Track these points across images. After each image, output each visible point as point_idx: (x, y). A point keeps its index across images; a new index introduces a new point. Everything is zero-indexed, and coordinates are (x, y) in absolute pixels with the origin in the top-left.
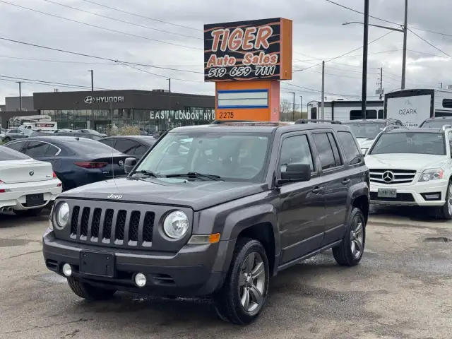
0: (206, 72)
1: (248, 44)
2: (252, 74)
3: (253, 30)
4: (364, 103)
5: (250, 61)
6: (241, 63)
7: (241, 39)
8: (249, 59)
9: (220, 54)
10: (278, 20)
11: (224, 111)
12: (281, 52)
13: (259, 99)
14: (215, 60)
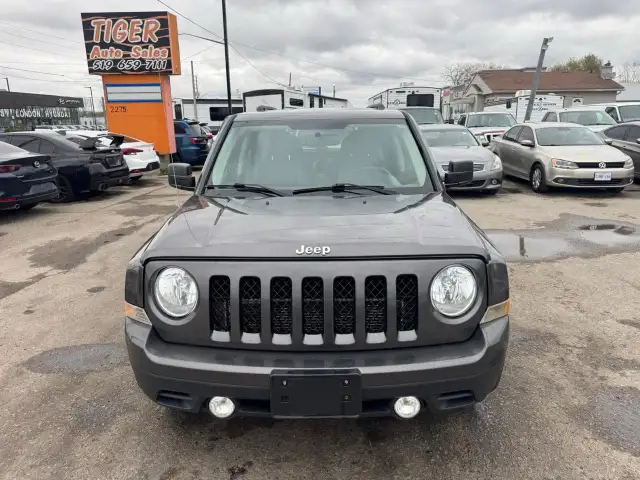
0: (90, 64)
1: (134, 36)
2: (142, 69)
3: (139, 22)
4: (229, 101)
5: (139, 54)
6: (129, 55)
7: (126, 31)
8: (137, 52)
9: (103, 45)
10: (165, 13)
11: (114, 105)
12: (171, 47)
13: (151, 93)
14: (99, 52)
